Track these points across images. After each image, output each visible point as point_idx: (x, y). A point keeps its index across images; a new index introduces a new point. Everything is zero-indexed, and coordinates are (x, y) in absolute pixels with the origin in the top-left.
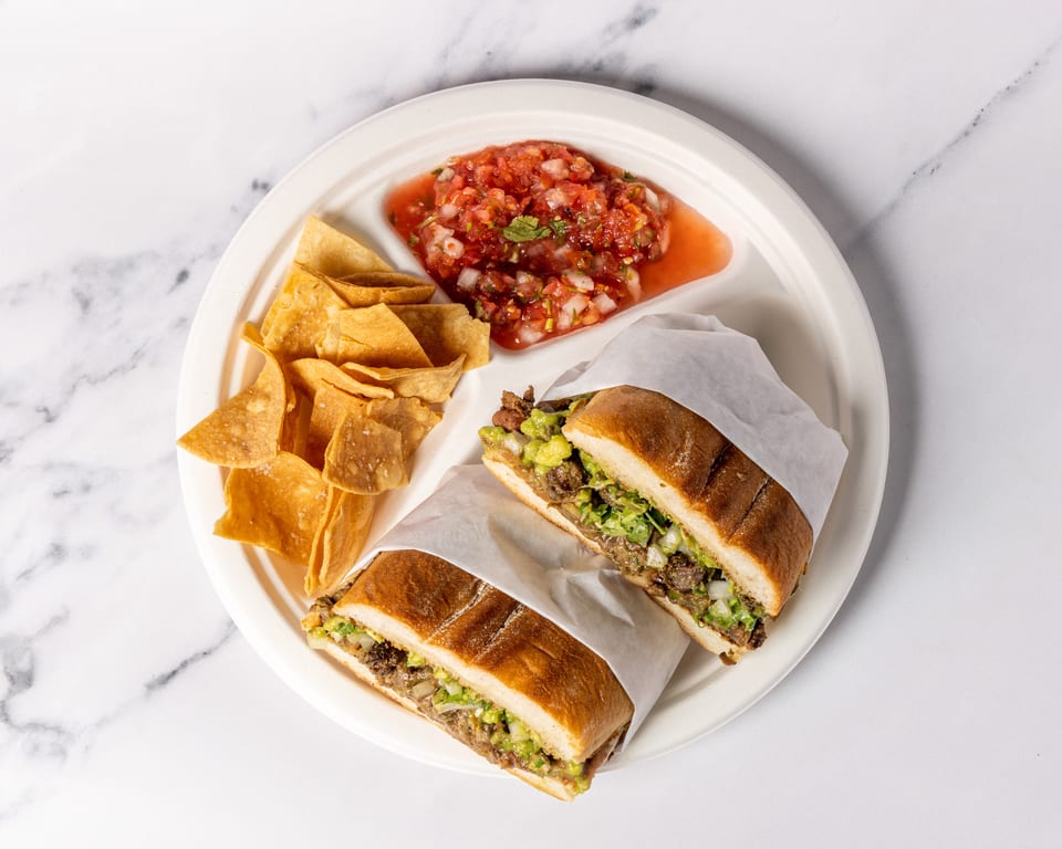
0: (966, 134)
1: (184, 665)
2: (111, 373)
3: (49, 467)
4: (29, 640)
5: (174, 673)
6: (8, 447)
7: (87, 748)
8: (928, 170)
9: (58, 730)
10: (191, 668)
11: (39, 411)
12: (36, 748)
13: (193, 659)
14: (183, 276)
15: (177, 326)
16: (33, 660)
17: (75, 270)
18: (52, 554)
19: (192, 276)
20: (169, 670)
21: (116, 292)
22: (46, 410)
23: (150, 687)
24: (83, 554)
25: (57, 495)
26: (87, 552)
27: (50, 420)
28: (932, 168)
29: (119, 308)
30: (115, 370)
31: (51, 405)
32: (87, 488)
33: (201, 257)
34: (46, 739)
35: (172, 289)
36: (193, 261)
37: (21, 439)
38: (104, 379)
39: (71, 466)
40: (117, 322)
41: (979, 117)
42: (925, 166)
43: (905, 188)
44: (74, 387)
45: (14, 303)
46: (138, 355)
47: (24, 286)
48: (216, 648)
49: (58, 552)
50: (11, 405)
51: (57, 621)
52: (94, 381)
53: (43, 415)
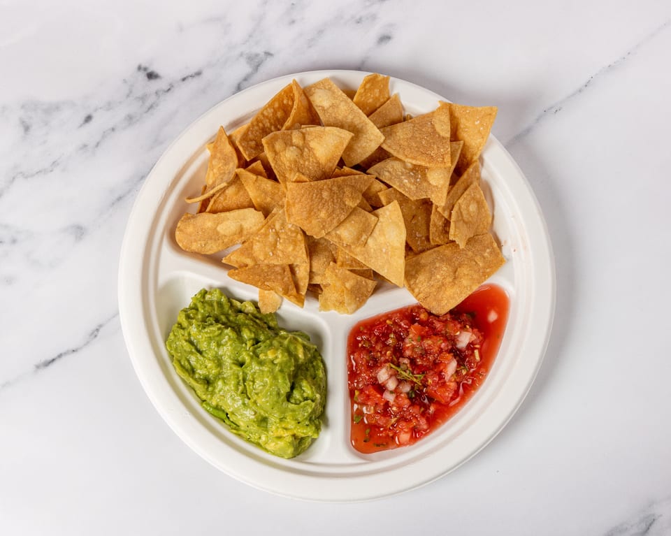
0: (580, 91)
1: (60, 356)
2: (37, 173)
5: (53, 360)
8: (554, 110)
10: (64, 359)
13: (66, 353)
14: (88, 119)
15: (81, 149)
17: (23, 107)
19: (93, 120)
20: (50, 358)
21: (46, 124)
23: (38, 367)
24: (7, 281)
26: (10, 281)
28: (556, 110)
29: (47, 134)
30: (40, 171)
32: (14, 241)
33: (101, 108)
35: (81, 126)
36: (96, 110)
38: (32, 176)
39: (6, 227)
40: (45, 142)
41: (589, 81)
42: (552, 107)
43: (538, 120)
44: (14, 178)
46: (55, 163)
48: (81, 348)
52: (26, 176)
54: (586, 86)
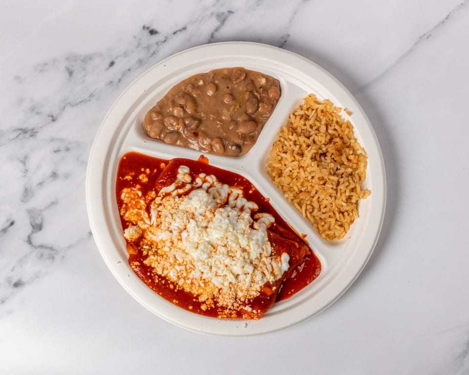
0: (443, 22)
2: (80, 102)
3: (52, 140)
4: (41, 211)
6: (36, 130)
7: (63, 257)
9: (52, 249)
11: (49, 116)
12: (42, 255)
14: (112, 64)
15: (109, 84)
16: (42, 219)
17: (67, 59)
18: (52, 176)
19: (116, 64)
21: (84, 69)
22: (52, 116)
23: (90, 234)
24: (65, 177)
25: (56, 152)
26: (67, 176)
27: (54, 120)
28: (428, 36)
29: (85, 76)
30: (82, 101)
31: (54, 114)
32: (68, 149)
33: (120, 56)
34: (46, 252)
35: (107, 69)
36: (117, 58)
37: (41, 127)
38: (77, 105)
39: (62, 140)
40: (84, 81)
41: (449, 15)
42: (425, 35)
43: (416, 44)
44: (64, 107)
45: (41, 71)
46: (91, 95)
47: (45, 64)
49: (54, 175)
50: (38, 113)
51: (53, 204)
52: (73, 105)
53: (51, 118)
54: (447, 19)
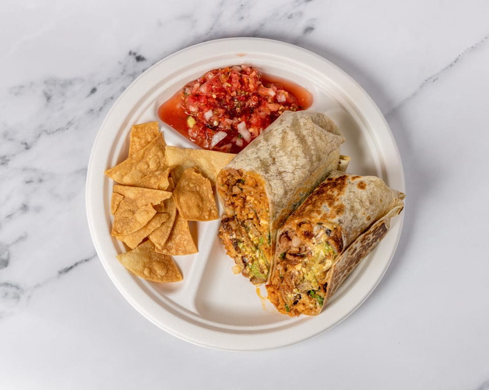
0: (451, 65)
1: (76, 264)
2: (57, 131)
3: (25, 169)
4: (8, 246)
5: (71, 267)
6: (7, 158)
7: (29, 296)
8: (432, 80)
9: (17, 287)
10: (79, 266)
11: (23, 144)
12: (6, 294)
13: (81, 262)
14: (94, 90)
15: (89, 112)
16: (9, 255)
17: (45, 82)
18: (22, 208)
19: (98, 91)
20: (69, 266)
21: (63, 94)
22: (26, 144)
23: (60, 273)
24: (36, 210)
25: (28, 182)
26: (38, 209)
27: (27, 148)
28: (434, 79)
29: (63, 102)
30: (59, 129)
31: (28, 142)
32: (41, 181)
33: (102, 83)
34: (11, 291)
35: (88, 96)
36: (99, 84)
37: (14, 155)
38: (53, 133)
39: (35, 170)
40: (62, 108)
41: (458, 59)
42: (431, 78)
43: (421, 87)
44: (40, 135)
45: (16, 94)
46: (70, 123)
47: (22, 87)
48: (91, 258)
49: (25, 208)
50: (11, 140)
51: (22, 238)
52: (49, 133)
53: (25, 146)
54: (455, 62)
